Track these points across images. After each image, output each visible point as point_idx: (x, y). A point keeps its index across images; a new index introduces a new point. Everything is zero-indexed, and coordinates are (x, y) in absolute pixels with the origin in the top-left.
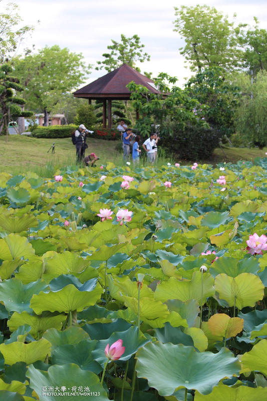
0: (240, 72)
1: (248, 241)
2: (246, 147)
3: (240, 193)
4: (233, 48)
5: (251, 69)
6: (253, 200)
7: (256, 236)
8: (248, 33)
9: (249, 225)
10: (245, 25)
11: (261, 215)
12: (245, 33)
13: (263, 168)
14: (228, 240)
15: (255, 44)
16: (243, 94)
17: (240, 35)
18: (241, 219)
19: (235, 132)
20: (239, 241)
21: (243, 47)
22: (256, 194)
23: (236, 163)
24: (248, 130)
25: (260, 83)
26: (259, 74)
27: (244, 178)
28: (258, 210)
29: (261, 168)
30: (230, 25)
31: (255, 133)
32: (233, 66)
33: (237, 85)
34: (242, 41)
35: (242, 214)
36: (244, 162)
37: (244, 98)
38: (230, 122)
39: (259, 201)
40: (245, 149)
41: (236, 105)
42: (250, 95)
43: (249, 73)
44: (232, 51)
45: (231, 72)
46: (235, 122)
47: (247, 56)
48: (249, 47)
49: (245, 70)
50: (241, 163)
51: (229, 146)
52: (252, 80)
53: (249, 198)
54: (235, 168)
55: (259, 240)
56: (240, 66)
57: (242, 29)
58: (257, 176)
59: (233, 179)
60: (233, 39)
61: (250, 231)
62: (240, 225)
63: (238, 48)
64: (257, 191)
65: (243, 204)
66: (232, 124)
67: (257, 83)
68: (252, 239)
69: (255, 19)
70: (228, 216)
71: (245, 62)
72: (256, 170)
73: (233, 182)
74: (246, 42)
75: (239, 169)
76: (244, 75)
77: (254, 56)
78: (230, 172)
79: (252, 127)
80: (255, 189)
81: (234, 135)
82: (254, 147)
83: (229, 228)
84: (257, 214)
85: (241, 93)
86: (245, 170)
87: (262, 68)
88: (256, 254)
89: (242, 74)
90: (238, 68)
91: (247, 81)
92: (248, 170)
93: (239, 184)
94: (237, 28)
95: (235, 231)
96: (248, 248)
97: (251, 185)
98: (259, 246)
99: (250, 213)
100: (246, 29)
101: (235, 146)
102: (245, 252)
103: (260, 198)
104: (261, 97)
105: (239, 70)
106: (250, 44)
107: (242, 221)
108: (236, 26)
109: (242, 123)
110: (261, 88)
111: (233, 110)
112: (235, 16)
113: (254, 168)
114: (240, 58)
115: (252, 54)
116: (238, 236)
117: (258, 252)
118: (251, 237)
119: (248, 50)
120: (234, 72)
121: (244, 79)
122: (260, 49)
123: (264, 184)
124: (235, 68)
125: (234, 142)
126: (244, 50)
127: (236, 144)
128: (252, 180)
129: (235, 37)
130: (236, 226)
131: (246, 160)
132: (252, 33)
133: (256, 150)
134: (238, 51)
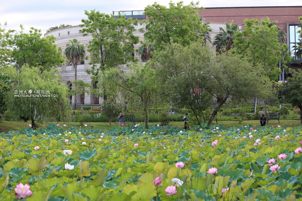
0: (9, 66)
1: (16, 189)
2: (15, 120)
3: (10, 155)
4: (4, 48)
5: (17, 63)
6: (20, 159)
7: (21, 185)
8: (15, 37)
9: (17, 178)
10: (13, 31)
11: (25, 170)
12: (13, 37)
13: (28, 136)
14: (2, 189)
15: (20, 44)
16: (11, 82)
17: (9, 38)
18: (11, 173)
19: (6, 110)
20: (10, 190)
21: (11, 47)
22: (22, 154)
23: (8, 133)
24: (16, 108)
25: (24, 73)
26: (23, 67)
27: (13, 144)
28: (24, 166)
29: (26, 135)
30: (2, 31)
31: (21, 110)
32: (4, 61)
33: (7, 75)
34: (11, 43)
35: (12, 170)
36: (13, 132)
37: (12, 84)
38: (3, 102)
39: (25, 160)
40: (14, 122)
41: (6, 89)
42: (17, 82)
43: (16, 66)
44: (3, 50)
45: (3, 65)
46: (6, 103)
47: (14, 54)
48: (16, 47)
49: (13, 64)
50: (11, 133)
51: (2, 120)
52: (19, 71)
53: (17, 158)
54: (7, 136)
55: (24, 188)
56: (9, 61)
57: (10, 34)
58: (23, 142)
59: (5, 144)
60: (4, 41)
61: (18, 182)
62: (11, 178)
63: (8, 48)
64: (23, 153)
65: (13, 162)
66: (4, 104)
67: (22, 73)
68: (19, 188)
69: (21, 26)
70: (2, 171)
71: (13, 58)
72: (22, 137)
73: (6, 147)
74: (13, 43)
75: (10, 137)
76: (12, 68)
77: (20, 53)
78: (3, 139)
79: (19, 106)
80: (21, 151)
81: (6, 112)
82: (20, 120)
83: (3, 180)
84: (23, 169)
85: (10, 81)
86: (14, 138)
87: (25, 62)
88: (22, 198)
89: (11, 67)
90: (8, 63)
91: (14, 72)
92: (16, 138)
93: (10, 148)
94: (7, 33)
95: (7, 182)
96: (16, 194)
97: (19, 148)
98: (24, 192)
99: (18, 168)
100: (13, 34)
101: (6, 120)
102: (14, 197)
103: (25, 158)
104: (25, 83)
105: (9, 64)
106: (16, 44)
107: (12, 175)
108: (6, 32)
109: (11, 103)
110: (25, 77)
111: (5, 93)
112: (6, 24)
113: (21, 136)
114: (9, 55)
115: (18, 52)
116: (10, 186)
117: (24, 197)
118: (18, 186)
119: (15, 49)
120: (5, 65)
121: (12, 70)
122: (24, 48)
123: (28, 147)
124: (6, 63)
125: (6, 117)
126: (12, 49)
127: (8, 118)
128: (19, 145)
129: (5, 40)
130: (8, 178)
131: (15, 130)
132: (18, 37)
133: (22, 123)
134: (8, 50)
